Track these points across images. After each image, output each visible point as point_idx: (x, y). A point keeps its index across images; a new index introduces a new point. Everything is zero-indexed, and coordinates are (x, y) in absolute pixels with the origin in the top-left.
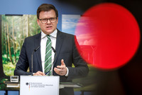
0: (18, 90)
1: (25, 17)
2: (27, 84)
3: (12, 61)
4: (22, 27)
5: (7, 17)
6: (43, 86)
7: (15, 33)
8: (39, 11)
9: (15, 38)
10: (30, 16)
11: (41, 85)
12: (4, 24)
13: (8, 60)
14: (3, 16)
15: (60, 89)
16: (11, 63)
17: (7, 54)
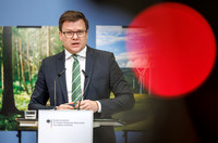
0: (35, 130)
1: (45, 29)
2: (48, 121)
3: (27, 90)
4: (41, 43)
5: (20, 30)
6: (70, 124)
7: (31, 52)
8: (62, 21)
9: (31, 59)
10: (52, 28)
11: (68, 123)
12: (15, 39)
13: (21, 89)
14: (14, 28)
15: (94, 129)
16: (25, 93)
17: (20, 81)
